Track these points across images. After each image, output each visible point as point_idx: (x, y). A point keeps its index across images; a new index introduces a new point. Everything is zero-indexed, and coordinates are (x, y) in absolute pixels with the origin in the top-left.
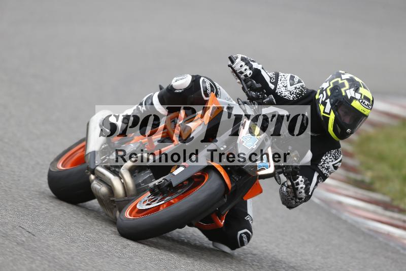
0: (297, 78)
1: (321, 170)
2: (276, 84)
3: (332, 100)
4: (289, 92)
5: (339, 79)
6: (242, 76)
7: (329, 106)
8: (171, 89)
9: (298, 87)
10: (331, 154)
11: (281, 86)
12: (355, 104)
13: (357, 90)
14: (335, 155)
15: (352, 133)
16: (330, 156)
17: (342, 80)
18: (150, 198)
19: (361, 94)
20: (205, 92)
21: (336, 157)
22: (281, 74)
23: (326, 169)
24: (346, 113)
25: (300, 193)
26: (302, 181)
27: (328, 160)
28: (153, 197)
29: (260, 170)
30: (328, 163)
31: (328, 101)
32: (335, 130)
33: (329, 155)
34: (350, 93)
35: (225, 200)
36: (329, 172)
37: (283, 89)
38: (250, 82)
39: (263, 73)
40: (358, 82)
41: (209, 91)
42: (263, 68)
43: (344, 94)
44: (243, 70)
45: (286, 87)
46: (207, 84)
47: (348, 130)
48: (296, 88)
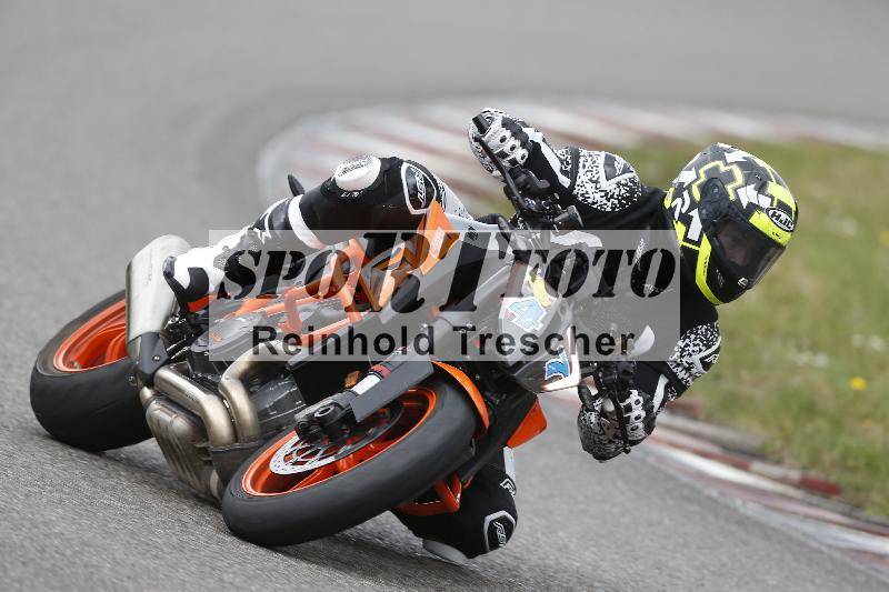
0: (620, 162)
1: (675, 370)
2: (573, 175)
3: (704, 212)
4: (603, 194)
5: (720, 163)
6: (505, 163)
7: (696, 225)
8: (331, 190)
9: (623, 182)
10: (697, 334)
11: (585, 179)
12: (760, 221)
13: (761, 189)
14: (705, 336)
15: (748, 287)
16: (695, 340)
17: (727, 164)
18: (299, 447)
19: (772, 198)
20: (413, 196)
21: (708, 340)
22: (584, 152)
23: (685, 368)
24: (736, 241)
25: (633, 430)
26: (637, 402)
27: (691, 348)
28: (306, 445)
29: (550, 380)
30: (690, 355)
31: (695, 213)
32: (711, 280)
33: (693, 337)
34: (748, 195)
35: (473, 451)
36: (690, 375)
37: (590, 187)
38: (523, 177)
39: (545, 150)
40: (764, 169)
41: (422, 195)
42: (544, 140)
43: (732, 197)
44: (506, 147)
45: (596, 182)
46: (417, 179)
47: (742, 281)
48: (619, 184)
